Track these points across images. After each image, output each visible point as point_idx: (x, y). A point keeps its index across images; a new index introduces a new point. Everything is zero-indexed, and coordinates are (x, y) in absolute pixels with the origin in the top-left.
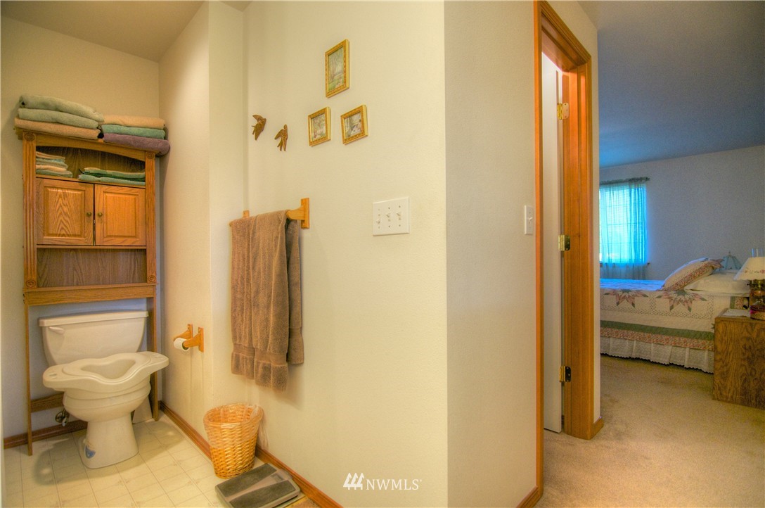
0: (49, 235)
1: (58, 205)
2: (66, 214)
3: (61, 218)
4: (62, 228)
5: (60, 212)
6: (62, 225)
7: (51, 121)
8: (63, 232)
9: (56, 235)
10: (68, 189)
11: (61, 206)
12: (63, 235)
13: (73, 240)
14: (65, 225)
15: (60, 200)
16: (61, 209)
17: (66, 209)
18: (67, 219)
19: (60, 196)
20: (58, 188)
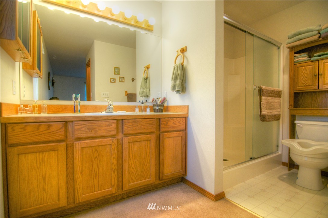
0: (299, 86)
1: (303, 74)
2: (306, 77)
3: (304, 79)
4: (304, 83)
5: (303, 77)
6: (304, 82)
7: (298, 40)
8: (304, 85)
9: (301, 86)
10: (306, 66)
11: (304, 74)
12: (305, 86)
13: (308, 88)
14: (305, 82)
15: (303, 71)
16: (303, 75)
17: (305, 75)
18: (306, 79)
19: (303, 70)
20: (303, 67)
